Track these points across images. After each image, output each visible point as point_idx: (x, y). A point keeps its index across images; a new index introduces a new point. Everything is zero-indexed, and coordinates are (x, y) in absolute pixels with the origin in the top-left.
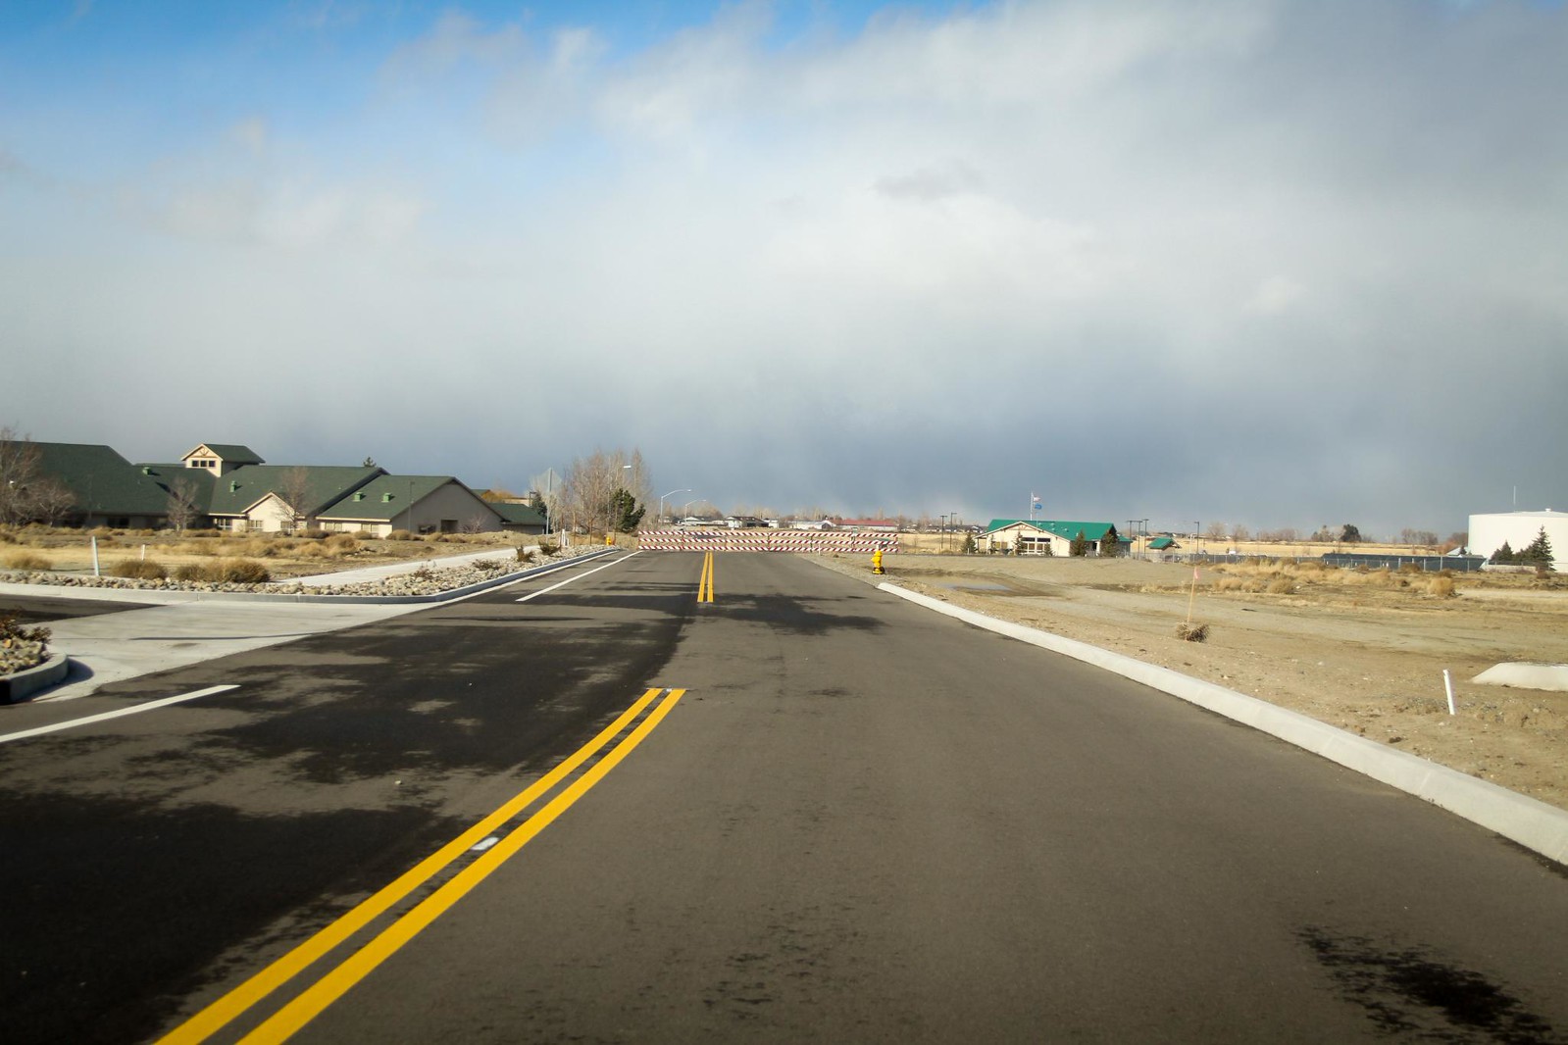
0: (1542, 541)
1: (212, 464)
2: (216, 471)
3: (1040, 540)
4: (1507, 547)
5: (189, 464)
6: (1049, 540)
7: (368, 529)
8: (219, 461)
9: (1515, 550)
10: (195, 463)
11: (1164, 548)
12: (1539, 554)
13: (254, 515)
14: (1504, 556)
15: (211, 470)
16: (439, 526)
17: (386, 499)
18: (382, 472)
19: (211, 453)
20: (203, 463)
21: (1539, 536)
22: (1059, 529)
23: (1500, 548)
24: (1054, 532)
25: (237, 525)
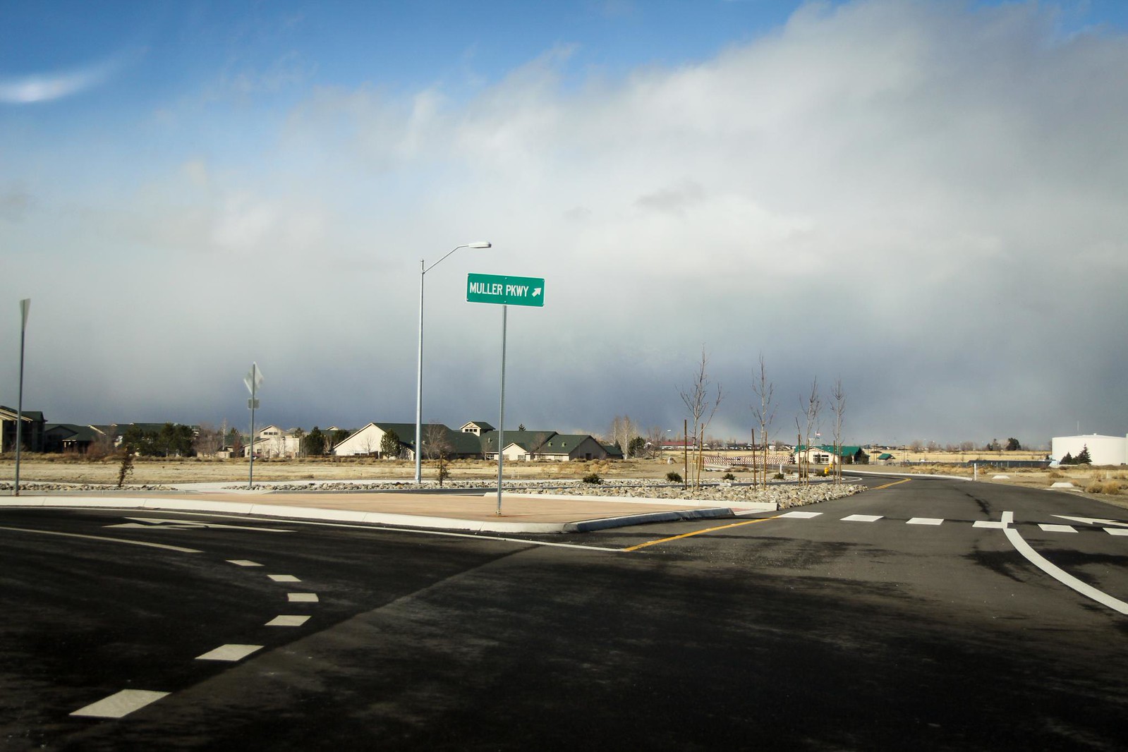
0: (1085, 451)
1: (475, 430)
2: (478, 434)
3: (823, 456)
4: (1069, 455)
5: (464, 431)
6: (828, 456)
7: (558, 458)
8: (479, 429)
9: (1073, 456)
10: (467, 430)
11: (886, 459)
12: (1084, 458)
13: (504, 453)
14: (1068, 459)
15: (475, 433)
16: (585, 455)
17: (563, 445)
18: (556, 433)
19: (475, 426)
20: (471, 430)
21: (1084, 449)
22: (833, 449)
23: (1066, 455)
24: (830, 452)
25: (496, 457)
